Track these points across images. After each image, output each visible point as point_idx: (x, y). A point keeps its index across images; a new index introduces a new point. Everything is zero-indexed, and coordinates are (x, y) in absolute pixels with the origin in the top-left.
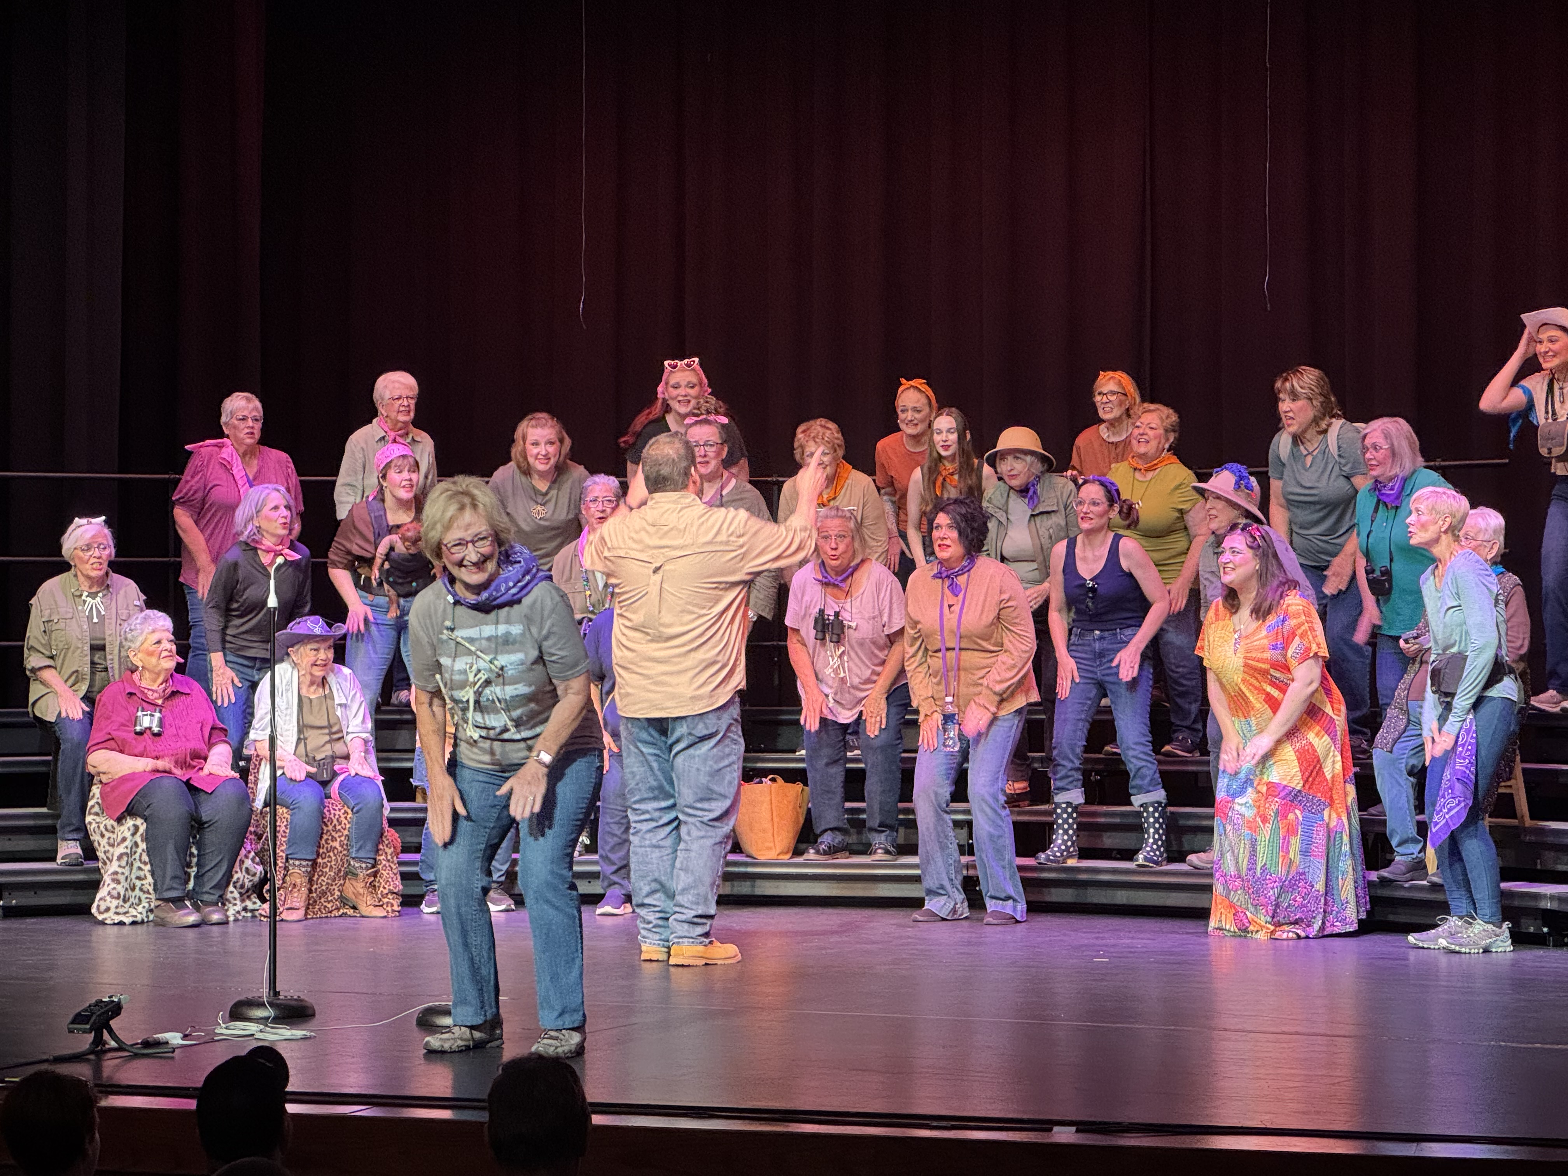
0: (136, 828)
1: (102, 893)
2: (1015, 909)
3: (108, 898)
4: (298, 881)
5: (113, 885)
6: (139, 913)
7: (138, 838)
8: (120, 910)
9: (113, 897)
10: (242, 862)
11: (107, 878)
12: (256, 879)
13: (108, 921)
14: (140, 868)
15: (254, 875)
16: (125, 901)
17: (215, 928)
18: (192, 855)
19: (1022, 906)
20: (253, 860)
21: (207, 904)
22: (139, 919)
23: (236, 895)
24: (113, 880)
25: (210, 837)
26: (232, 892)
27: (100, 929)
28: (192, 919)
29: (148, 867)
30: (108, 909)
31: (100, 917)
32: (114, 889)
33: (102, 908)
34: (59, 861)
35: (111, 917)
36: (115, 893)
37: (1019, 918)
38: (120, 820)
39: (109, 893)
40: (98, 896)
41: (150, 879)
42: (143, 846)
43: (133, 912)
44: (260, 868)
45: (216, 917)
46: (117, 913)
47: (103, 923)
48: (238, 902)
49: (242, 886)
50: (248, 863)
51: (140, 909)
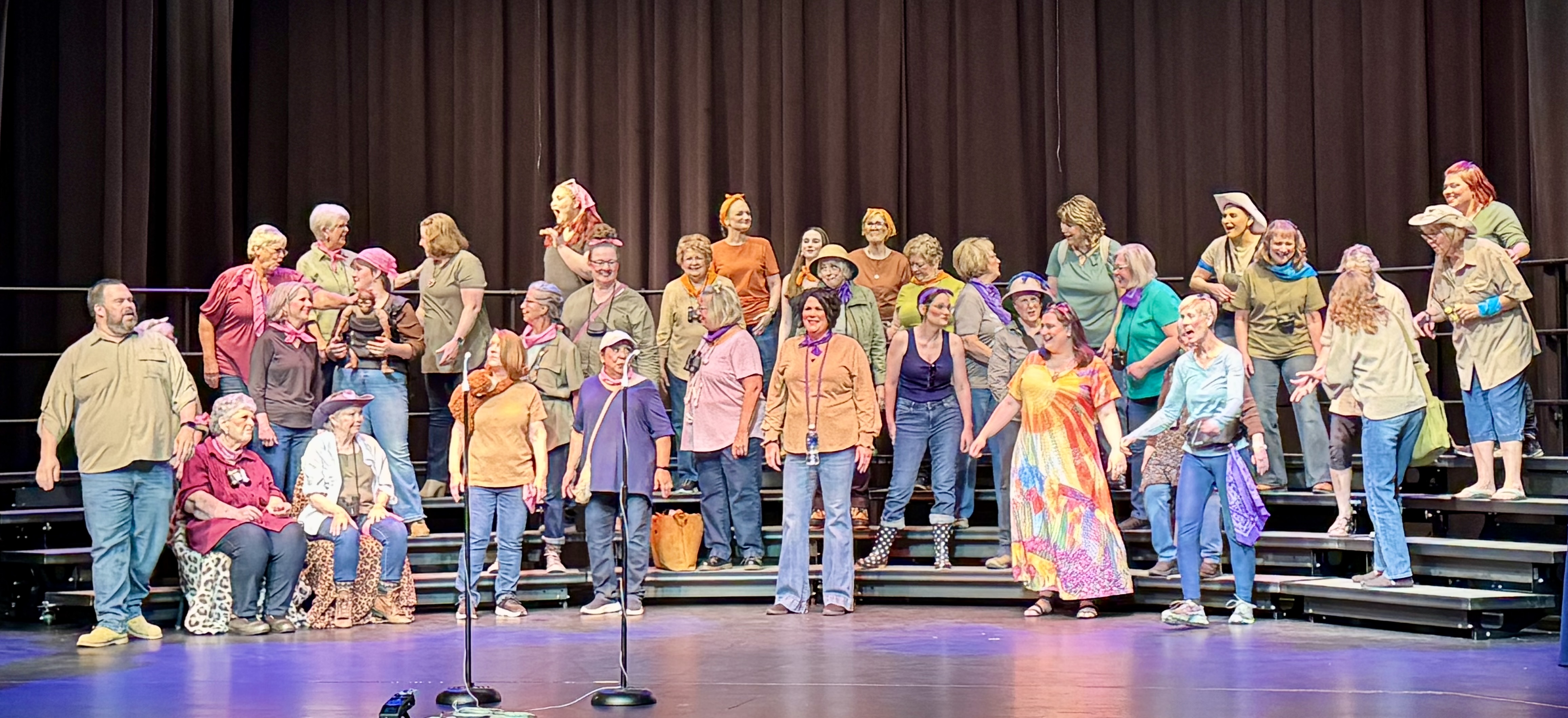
1: (192, 611)
2: (846, 602)
3: (197, 615)
4: (346, 597)
5: (201, 604)
8: (207, 624)
9: (201, 614)
11: (196, 599)
12: (306, 596)
13: (197, 633)
14: (220, 591)
15: (305, 593)
16: (210, 616)
19: (851, 600)
21: (277, 617)
24: (201, 601)
25: (277, 566)
28: (263, 627)
29: (229, 590)
30: (197, 623)
31: (191, 629)
32: (202, 607)
33: (193, 623)
35: (199, 630)
36: (202, 611)
37: (848, 609)
38: (205, 554)
39: (198, 611)
40: (190, 613)
41: (229, 599)
42: (225, 574)
43: (216, 624)
45: (285, 627)
46: (204, 626)
47: (193, 634)
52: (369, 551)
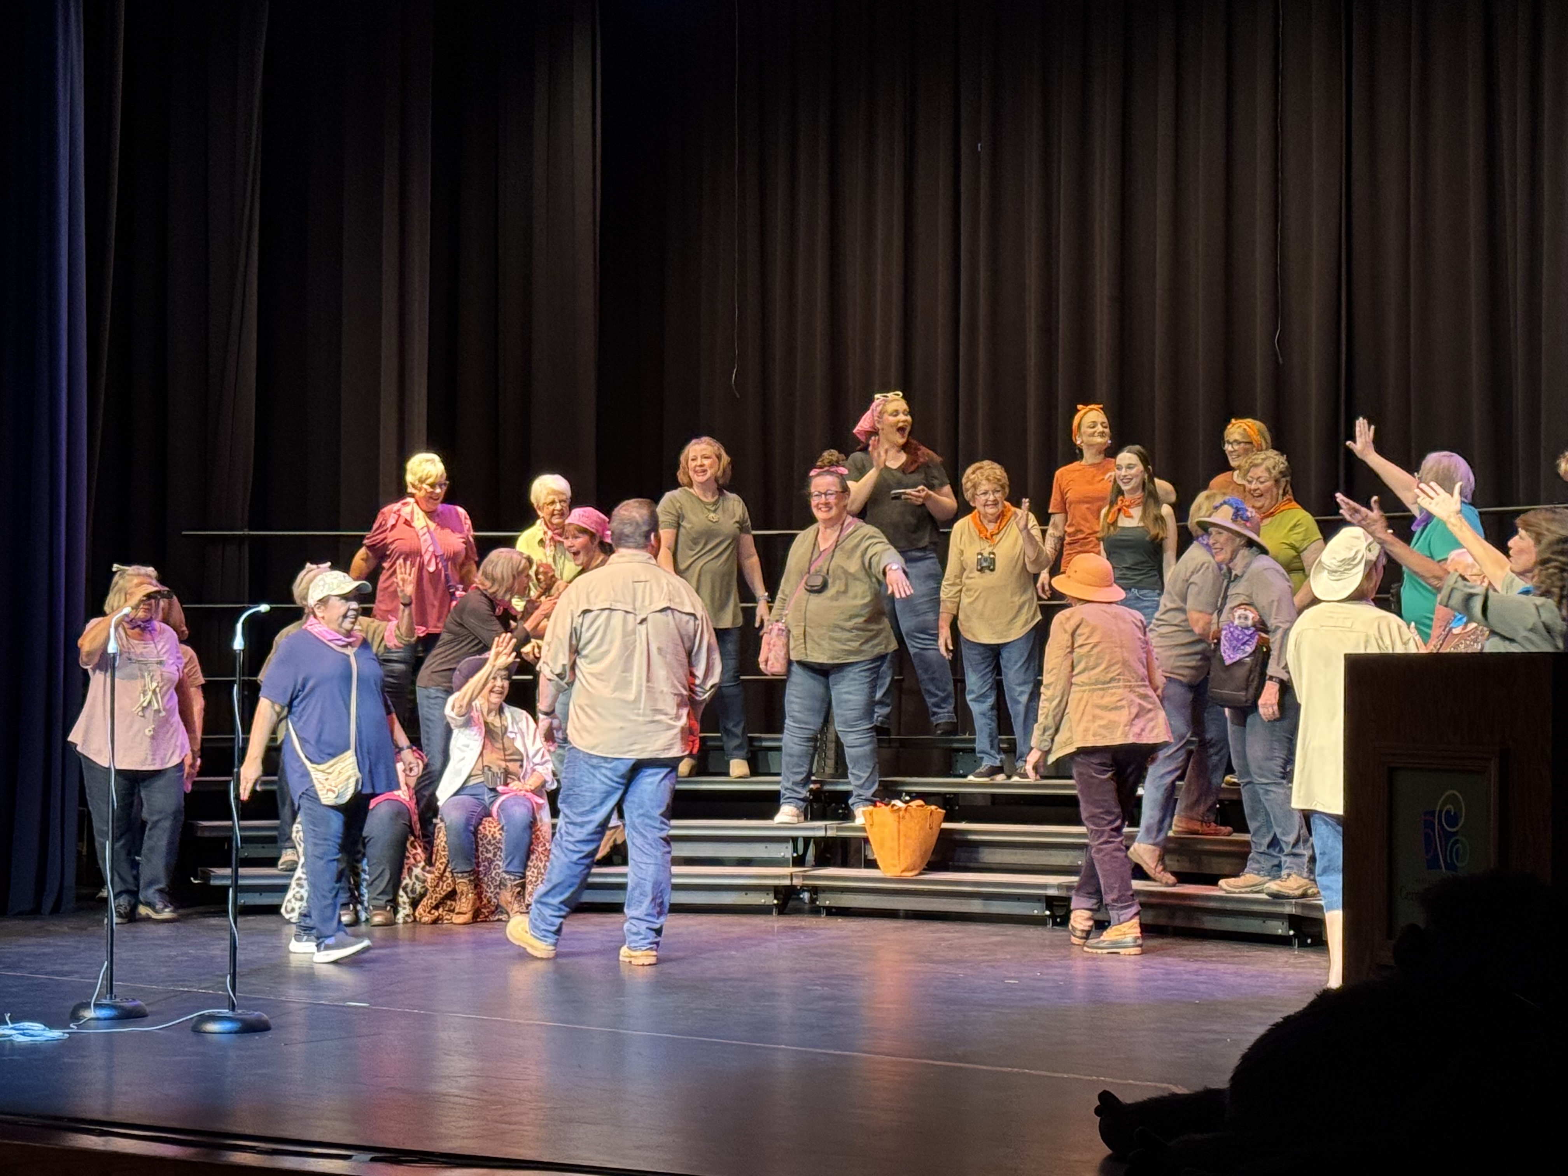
1: (289, 895)
3: (293, 900)
4: (464, 889)
5: (297, 889)
9: (296, 899)
24: (298, 885)
27: (287, 927)
31: (287, 916)
32: (298, 892)
33: (289, 909)
39: (294, 896)
52: (490, 837)
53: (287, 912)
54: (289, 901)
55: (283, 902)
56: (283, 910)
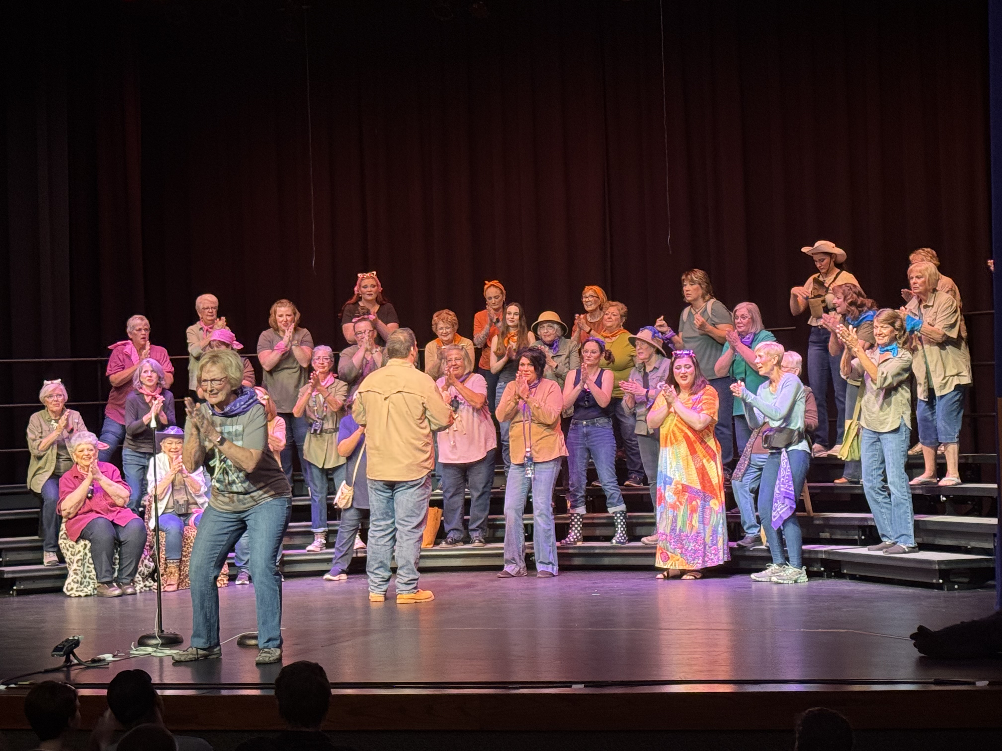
0: (86, 545)
1: (69, 580)
2: (553, 569)
3: (72, 583)
4: (173, 570)
5: (75, 576)
6: (89, 590)
7: (87, 551)
8: (79, 589)
9: (74, 582)
10: (143, 561)
11: (71, 572)
12: (151, 570)
13: (73, 595)
14: (88, 567)
15: (149, 568)
16: (81, 584)
17: (130, 597)
18: (116, 559)
19: (556, 568)
20: (149, 560)
21: (125, 584)
22: (89, 593)
23: (140, 579)
24: (75, 573)
25: (125, 549)
26: (138, 577)
27: (68, 600)
28: (118, 592)
29: (93, 566)
30: (72, 589)
31: (68, 593)
32: (75, 578)
33: (69, 589)
34: (45, 564)
35: (74, 593)
36: (75, 580)
37: (554, 574)
38: (77, 542)
39: (73, 580)
40: (67, 582)
41: (94, 572)
42: (89, 555)
43: (85, 590)
44: (152, 564)
45: (130, 591)
46: (77, 591)
47: (69, 596)
48: (141, 582)
49: (143, 574)
50: (146, 562)
51: (89, 588)
53: (68, 591)
54: (69, 584)
55: (64, 585)
56: (65, 590)
